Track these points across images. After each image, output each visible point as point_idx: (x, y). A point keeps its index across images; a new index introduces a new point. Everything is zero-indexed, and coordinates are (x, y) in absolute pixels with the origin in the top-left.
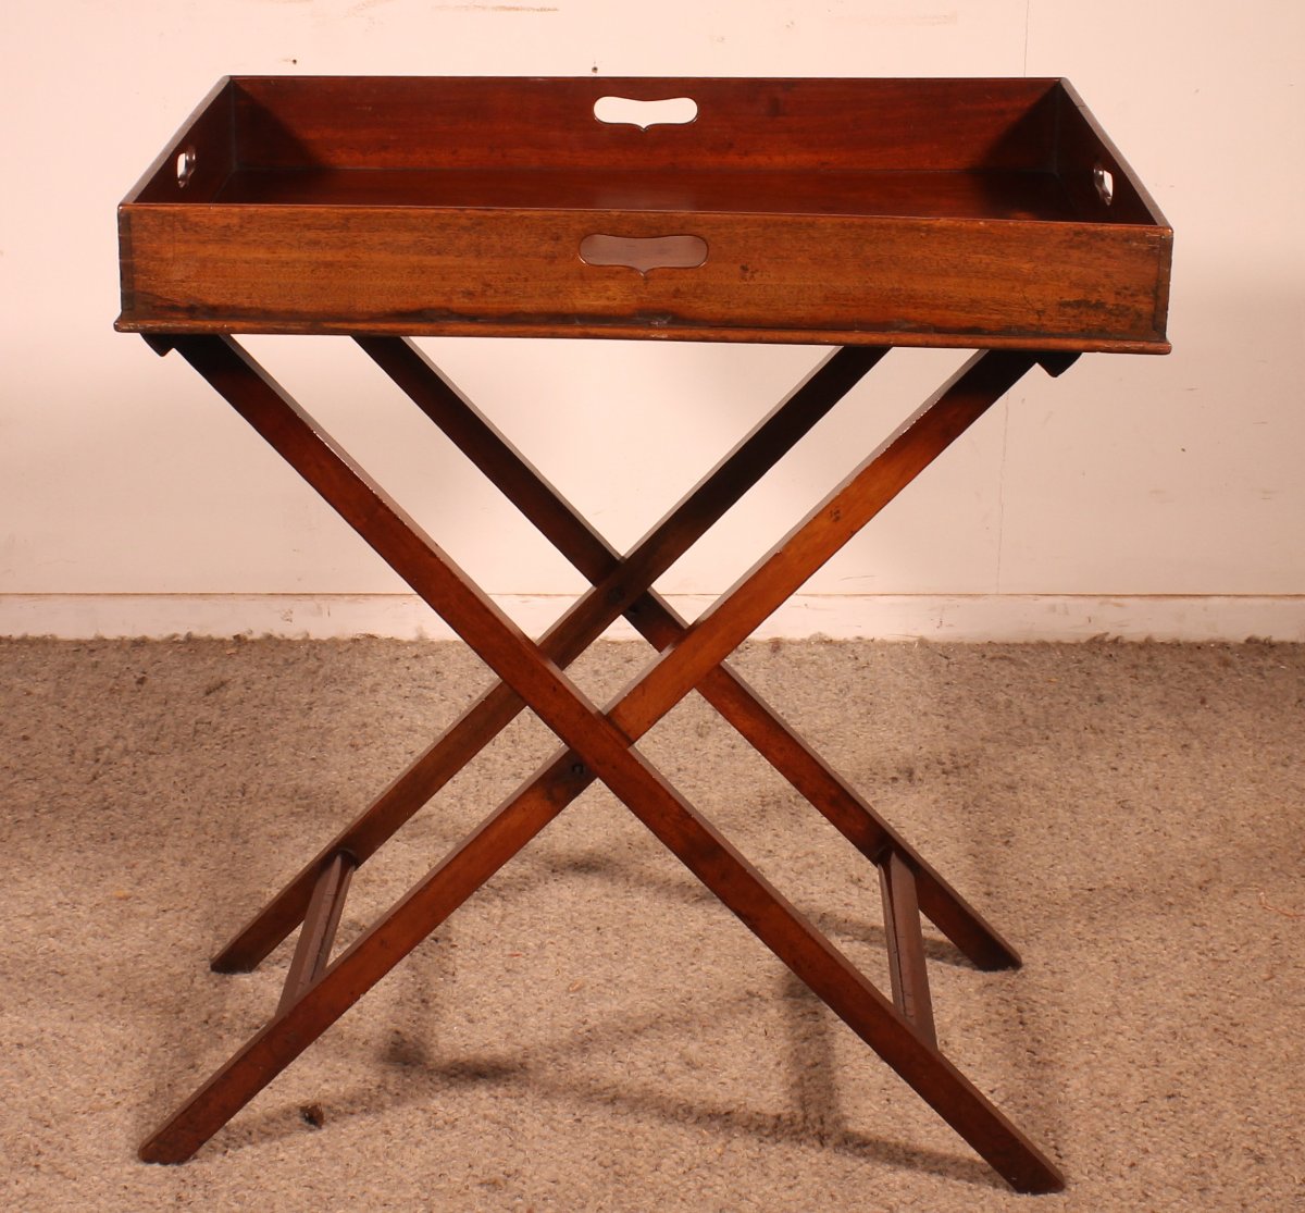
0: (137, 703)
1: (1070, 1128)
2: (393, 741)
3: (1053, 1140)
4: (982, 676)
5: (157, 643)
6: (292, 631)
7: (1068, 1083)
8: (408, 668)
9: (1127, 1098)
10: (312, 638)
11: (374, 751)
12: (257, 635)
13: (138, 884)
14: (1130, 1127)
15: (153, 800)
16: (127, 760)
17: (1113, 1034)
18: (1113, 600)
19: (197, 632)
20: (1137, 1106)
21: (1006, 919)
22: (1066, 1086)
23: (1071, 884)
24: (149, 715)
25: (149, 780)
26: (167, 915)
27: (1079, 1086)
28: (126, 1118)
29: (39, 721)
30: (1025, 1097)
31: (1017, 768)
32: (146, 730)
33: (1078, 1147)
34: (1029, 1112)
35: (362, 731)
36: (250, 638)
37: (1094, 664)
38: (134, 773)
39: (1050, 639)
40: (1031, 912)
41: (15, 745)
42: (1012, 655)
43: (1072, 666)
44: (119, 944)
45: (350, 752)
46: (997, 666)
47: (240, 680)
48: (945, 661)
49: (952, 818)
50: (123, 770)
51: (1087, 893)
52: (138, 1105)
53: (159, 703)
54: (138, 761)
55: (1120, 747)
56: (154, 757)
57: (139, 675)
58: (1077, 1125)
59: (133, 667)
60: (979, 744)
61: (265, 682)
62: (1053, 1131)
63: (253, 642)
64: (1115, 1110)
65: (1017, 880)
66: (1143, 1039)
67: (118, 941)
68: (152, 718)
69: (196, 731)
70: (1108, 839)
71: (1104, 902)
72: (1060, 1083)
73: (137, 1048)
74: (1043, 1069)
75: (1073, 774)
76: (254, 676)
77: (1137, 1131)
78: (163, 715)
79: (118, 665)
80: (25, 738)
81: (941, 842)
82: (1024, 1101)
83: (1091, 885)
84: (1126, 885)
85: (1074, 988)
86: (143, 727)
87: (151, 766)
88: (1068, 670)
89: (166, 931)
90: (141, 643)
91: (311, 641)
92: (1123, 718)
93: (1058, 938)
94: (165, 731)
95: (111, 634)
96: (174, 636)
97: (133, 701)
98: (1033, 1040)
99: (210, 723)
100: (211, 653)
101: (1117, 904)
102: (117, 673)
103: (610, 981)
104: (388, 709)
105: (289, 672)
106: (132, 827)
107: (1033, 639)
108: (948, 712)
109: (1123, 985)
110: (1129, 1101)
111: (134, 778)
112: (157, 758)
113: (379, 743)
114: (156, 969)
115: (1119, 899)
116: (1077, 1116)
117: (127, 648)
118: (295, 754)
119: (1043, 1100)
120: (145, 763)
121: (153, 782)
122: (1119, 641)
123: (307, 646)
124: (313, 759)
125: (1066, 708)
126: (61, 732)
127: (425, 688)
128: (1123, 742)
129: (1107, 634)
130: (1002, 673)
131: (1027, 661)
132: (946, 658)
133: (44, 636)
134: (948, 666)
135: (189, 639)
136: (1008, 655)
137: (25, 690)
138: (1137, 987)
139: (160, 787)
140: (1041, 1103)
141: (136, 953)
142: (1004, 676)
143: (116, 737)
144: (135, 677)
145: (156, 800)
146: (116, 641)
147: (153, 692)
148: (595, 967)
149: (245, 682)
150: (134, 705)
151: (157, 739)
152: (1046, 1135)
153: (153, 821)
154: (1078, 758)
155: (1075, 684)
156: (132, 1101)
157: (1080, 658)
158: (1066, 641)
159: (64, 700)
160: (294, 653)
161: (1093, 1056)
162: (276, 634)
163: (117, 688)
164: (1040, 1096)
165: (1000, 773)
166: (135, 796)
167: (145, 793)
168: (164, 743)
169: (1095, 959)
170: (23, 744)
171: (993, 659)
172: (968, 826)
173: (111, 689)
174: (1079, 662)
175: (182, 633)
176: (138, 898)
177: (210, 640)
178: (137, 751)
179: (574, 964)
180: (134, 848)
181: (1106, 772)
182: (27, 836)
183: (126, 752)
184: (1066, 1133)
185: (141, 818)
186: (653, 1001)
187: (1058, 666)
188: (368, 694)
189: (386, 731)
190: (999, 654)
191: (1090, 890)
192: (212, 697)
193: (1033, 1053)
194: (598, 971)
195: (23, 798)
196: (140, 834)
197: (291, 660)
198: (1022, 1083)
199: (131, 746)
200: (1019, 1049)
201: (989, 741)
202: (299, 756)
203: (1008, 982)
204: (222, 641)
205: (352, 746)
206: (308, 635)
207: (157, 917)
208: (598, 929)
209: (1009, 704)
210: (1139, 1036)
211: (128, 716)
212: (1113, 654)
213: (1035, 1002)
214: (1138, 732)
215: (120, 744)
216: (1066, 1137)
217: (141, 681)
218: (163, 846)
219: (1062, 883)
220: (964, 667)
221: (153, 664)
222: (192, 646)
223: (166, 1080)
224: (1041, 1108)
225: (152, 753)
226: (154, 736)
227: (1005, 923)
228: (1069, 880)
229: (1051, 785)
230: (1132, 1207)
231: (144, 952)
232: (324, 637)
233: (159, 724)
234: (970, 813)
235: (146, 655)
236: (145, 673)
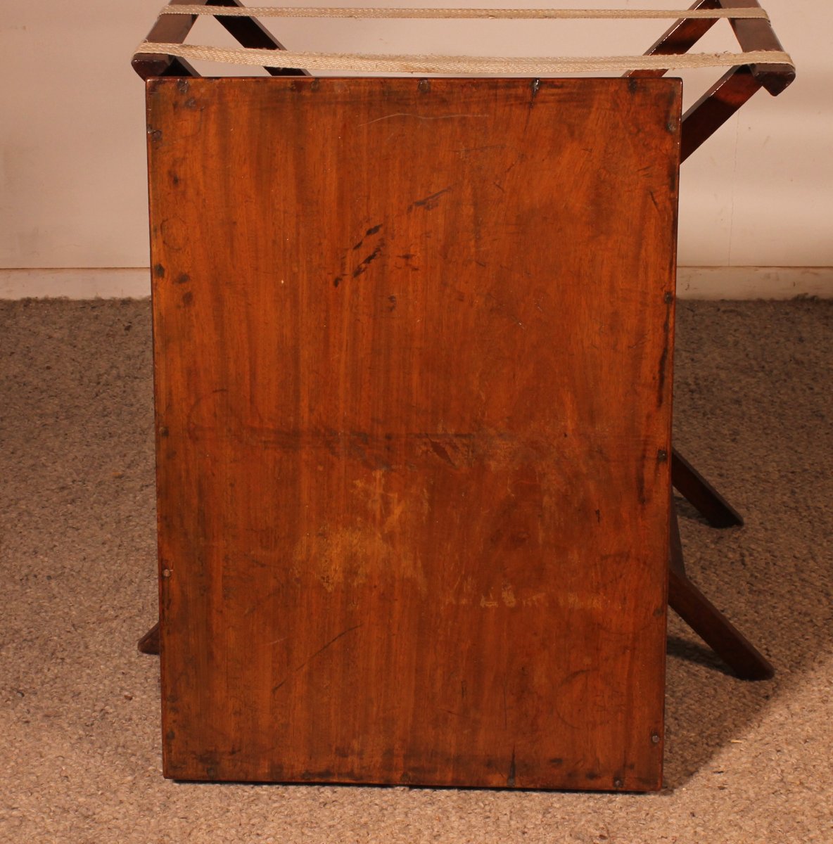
0: (126, 344)
1: (777, 636)
3: (765, 644)
4: (718, 324)
5: (139, 302)
7: (776, 605)
9: (817, 616)
13: (129, 467)
14: (819, 636)
15: (138, 410)
16: (120, 383)
17: (808, 572)
18: (811, 270)
20: (825, 622)
21: (733, 492)
22: (774, 607)
23: (779, 468)
24: (134, 351)
25: (135, 396)
26: (148, 489)
27: (784, 608)
28: (122, 627)
29: (58, 356)
30: (745, 615)
31: (741, 388)
32: (132, 361)
33: (783, 650)
34: (748, 625)
37: (797, 315)
38: (124, 392)
39: (766, 297)
40: (750, 488)
41: (42, 373)
42: (739, 309)
43: (781, 316)
44: (115, 509)
46: (728, 317)
48: (691, 313)
49: (696, 423)
50: (117, 390)
51: (790, 474)
52: (130, 617)
53: (142, 343)
54: (127, 384)
55: (815, 373)
56: (138, 380)
57: (126, 324)
58: (782, 634)
59: (123, 319)
60: (714, 371)
62: (765, 638)
64: (810, 624)
65: (741, 465)
66: (829, 575)
67: (115, 507)
68: (136, 354)
70: (806, 437)
71: (802, 481)
72: (771, 605)
73: (129, 579)
74: (758, 596)
75: (782, 392)
77: (824, 639)
78: (143, 352)
79: (113, 318)
80: (48, 368)
81: (687, 439)
82: (744, 618)
83: (793, 469)
84: (819, 470)
85: (781, 540)
86: (130, 360)
87: (136, 386)
88: (778, 320)
89: (148, 499)
90: (127, 301)
92: (818, 353)
93: (770, 506)
94: (146, 362)
95: (106, 296)
97: (123, 342)
98: (752, 575)
101: (812, 482)
102: (111, 323)
106: (123, 429)
107: (754, 298)
108: (693, 349)
109: (816, 539)
110: (819, 618)
111: (125, 395)
112: (140, 382)
114: (142, 525)
115: (813, 479)
116: (782, 629)
117: (118, 305)
119: (758, 617)
120: (132, 385)
121: (138, 398)
122: (815, 299)
125: (777, 346)
126: (73, 363)
128: (817, 370)
129: (807, 294)
130: (731, 321)
131: (749, 313)
132: (692, 311)
133: (60, 298)
134: (693, 316)
136: (736, 309)
137: (47, 335)
138: (825, 540)
139: (142, 401)
140: (757, 619)
141: (127, 514)
142: (733, 324)
143: (111, 367)
144: (124, 325)
145: (140, 410)
146: (110, 301)
147: (136, 336)
150: (123, 345)
151: (140, 368)
152: (760, 641)
153: (138, 424)
154: (785, 381)
155: (783, 329)
156: (127, 615)
157: (788, 311)
158: (777, 299)
159: (75, 341)
161: (794, 587)
163: (111, 333)
164: (756, 615)
165: (730, 391)
166: (125, 407)
167: (132, 405)
168: (144, 372)
169: (796, 520)
170: (47, 372)
171: (724, 312)
172: (707, 428)
173: (107, 335)
174: (787, 314)
176: (128, 477)
178: (126, 376)
180: (125, 443)
181: (805, 391)
182: (51, 435)
183: (119, 377)
184: (774, 639)
185: (130, 422)
187: (771, 316)
190: (729, 308)
191: (793, 472)
193: (752, 585)
195: (48, 409)
196: (129, 433)
198: (743, 605)
199: (122, 373)
200: (741, 582)
201: (722, 369)
203: (734, 536)
207: (142, 490)
209: (736, 343)
210: (825, 573)
211: (119, 353)
212: (811, 308)
213: (753, 550)
214: (828, 363)
215: (114, 372)
216: (774, 642)
217: (128, 328)
218: (145, 441)
219: (773, 467)
220: (704, 317)
221: (136, 317)
223: (150, 601)
224: (756, 622)
225: (136, 378)
226: (138, 366)
227: (732, 495)
228: (778, 466)
229: (765, 400)
230: (820, 691)
231: (133, 513)
233: (141, 358)
234: (708, 418)
235: (131, 311)
236: (130, 323)
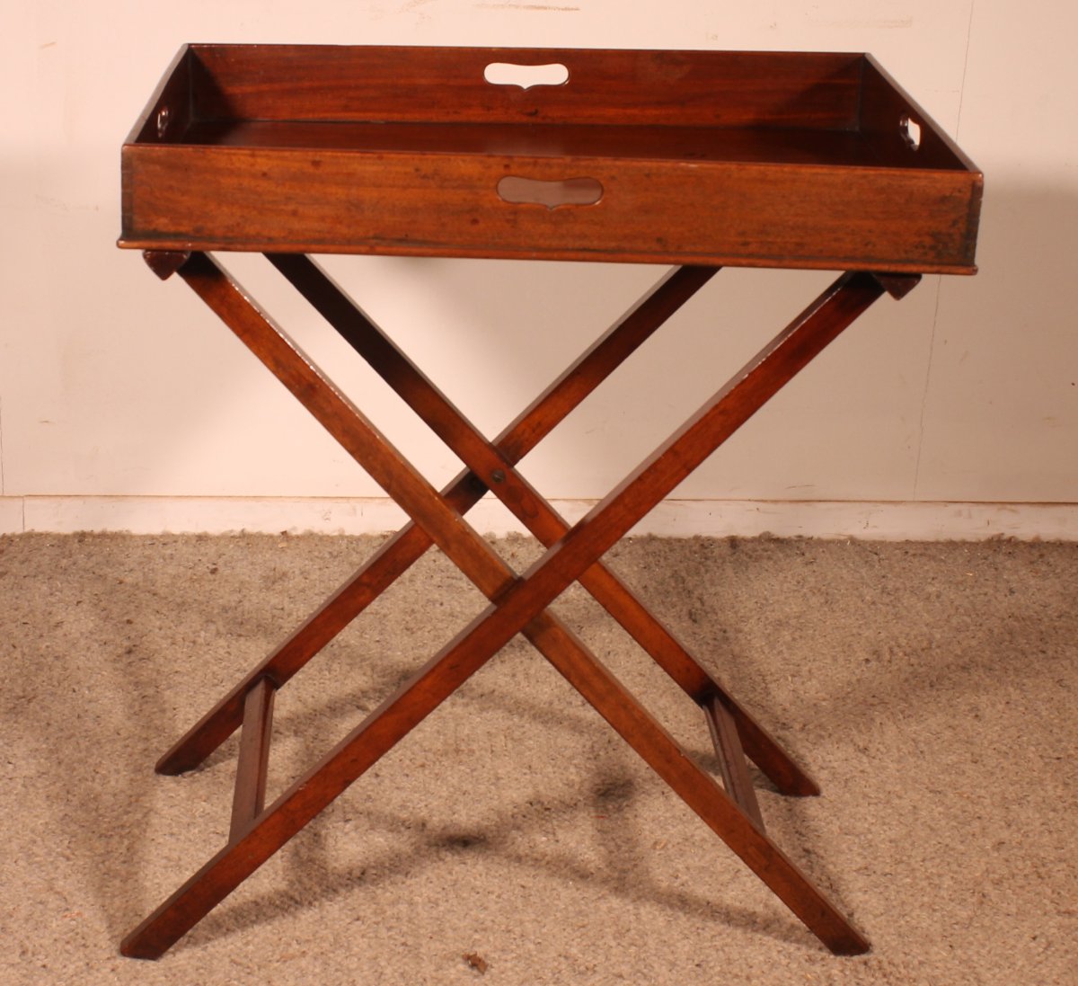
0: (216, 591)
2: (440, 625)
5: (218, 537)
6: (329, 528)
8: (435, 561)
10: (347, 534)
11: (426, 634)
12: (299, 532)
16: (222, 642)
18: (1008, 506)
19: (250, 529)
24: (229, 601)
29: (137, 607)
32: (230, 615)
35: (413, 616)
36: (294, 533)
37: (997, 560)
38: (230, 653)
41: (122, 628)
42: (928, 552)
45: (407, 635)
46: (919, 561)
47: (297, 572)
48: (876, 557)
50: (220, 651)
53: (234, 591)
54: (230, 644)
56: (242, 638)
57: (211, 566)
59: (204, 559)
61: (318, 572)
63: (298, 537)
68: (233, 604)
69: (274, 616)
76: (307, 567)
78: (240, 601)
79: (192, 557)
80: (129, 622)
86: (227, 613)
90: (202, 538)
91: (347, 537)
95: (176, 530)
96: (232, 531)
97: (213, 589)
99: (282, 609)
100: (266, 547)
102: (191, 564)
103: (687, 840)
104: (428, 597)
105: (335, 563)
112: (247, 640)
113: (430, 628)
117: (194, 542)
118: (361, 636)
122: (1012, 540)
123: (345, 541)
124: (378, 641)
126: (158, 616)
127: (453, 578)
129: (1002, 535)
130: (926, 568)
131: (942, 558)
132: (876, 553)
133: (121, 532)
134: (879, 561)
135: (244, 535)
136: (926, 552)
137: (117, 579)
142: (928, 571)
144: (208, 567)
146: (181, 536)
147: (227, 581)
148: (670, 827)
149: (302, 573)
150: (214, 592)
159: (153, 588)
160: (336, 547)
162: (316, 530)
163: (195, 577)
168: (248, 627)
170: (128, 627)
173: (191, 578)
175: (237, 529)
177: (260, 536)
178: (228, 634)
179: (651, 824)
182: (155, 710)
183: (218, 635)
186: (727, 858)
187: (969, 562)
188: (407, 584)
189: (433, 617)
190: (919, 551)
192: (278, 587)
194: (672, 831)
195: (142, 675)
197: (335, 553)
199: (222, 630)
202: (366, 638)
204: (271, 536)
205: (407, 629)
206: (343, 531)
208: (663, 793)
211: (212, 602)
217: (214, 571)
221: (220, 556)
222: (246, 540)
225: (240, 635)
226: (239, 620)
232: (357, 533)
233: (239, 611)
235: (211, 550)
236: (215, 564)
